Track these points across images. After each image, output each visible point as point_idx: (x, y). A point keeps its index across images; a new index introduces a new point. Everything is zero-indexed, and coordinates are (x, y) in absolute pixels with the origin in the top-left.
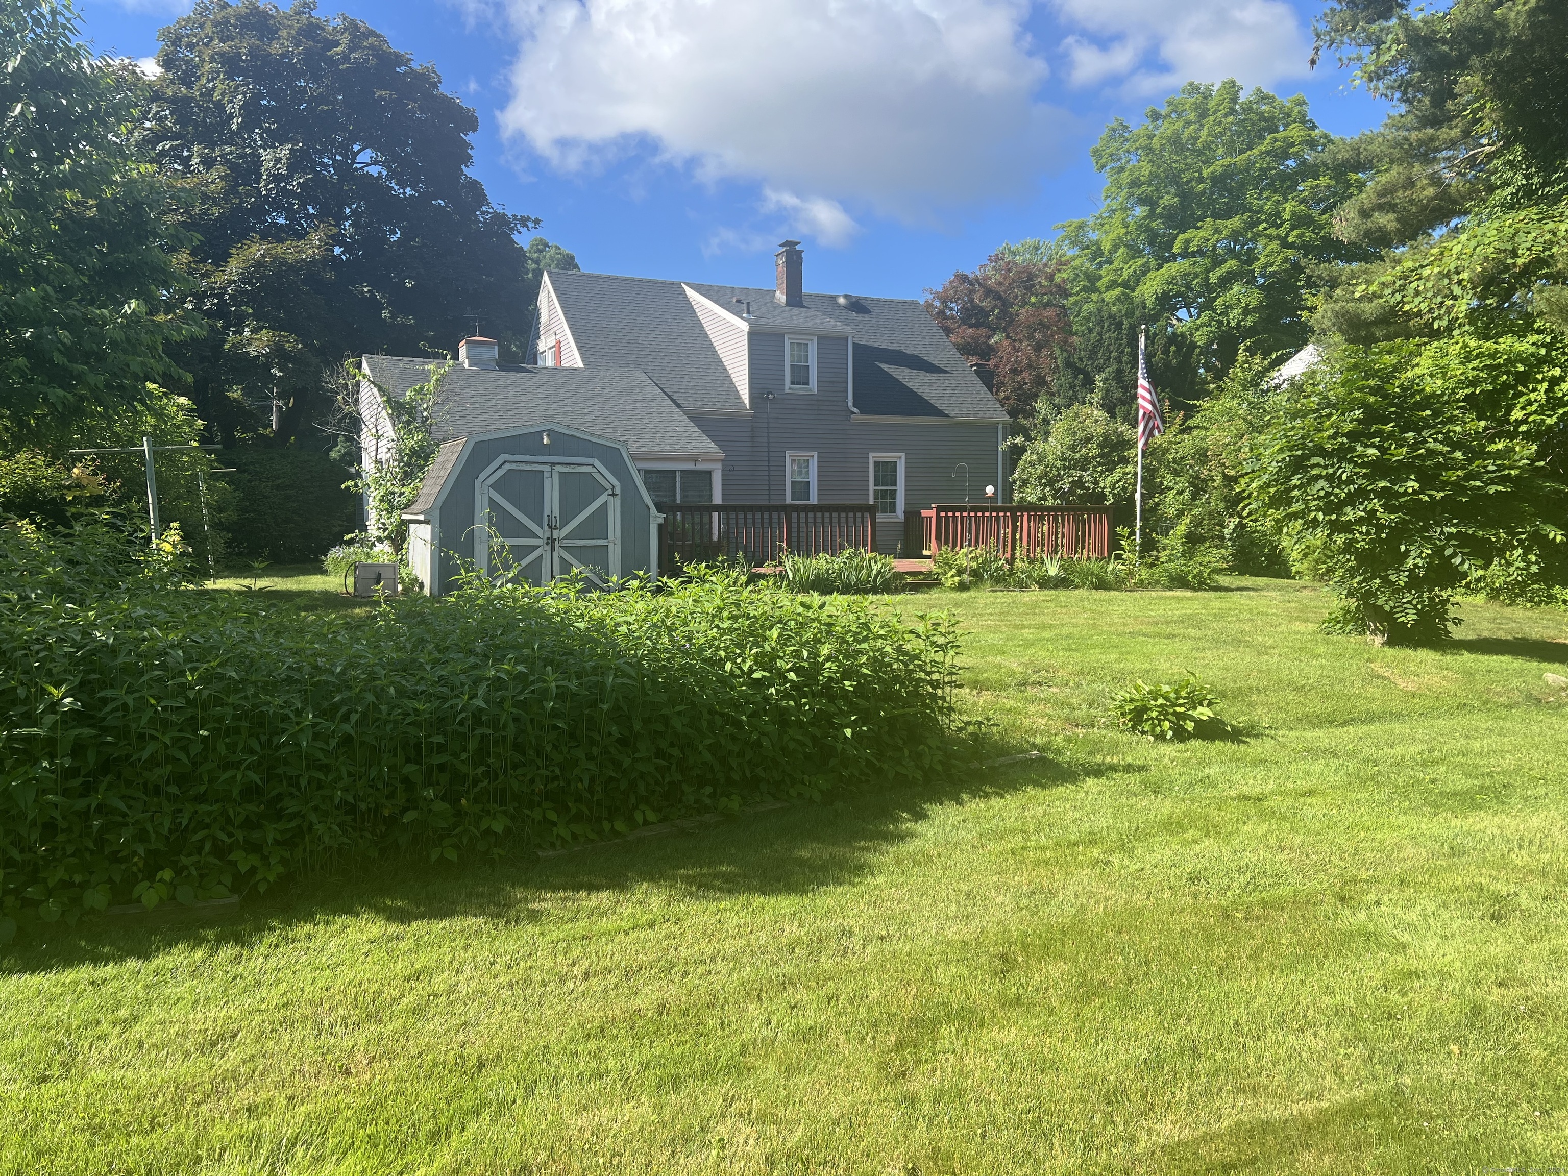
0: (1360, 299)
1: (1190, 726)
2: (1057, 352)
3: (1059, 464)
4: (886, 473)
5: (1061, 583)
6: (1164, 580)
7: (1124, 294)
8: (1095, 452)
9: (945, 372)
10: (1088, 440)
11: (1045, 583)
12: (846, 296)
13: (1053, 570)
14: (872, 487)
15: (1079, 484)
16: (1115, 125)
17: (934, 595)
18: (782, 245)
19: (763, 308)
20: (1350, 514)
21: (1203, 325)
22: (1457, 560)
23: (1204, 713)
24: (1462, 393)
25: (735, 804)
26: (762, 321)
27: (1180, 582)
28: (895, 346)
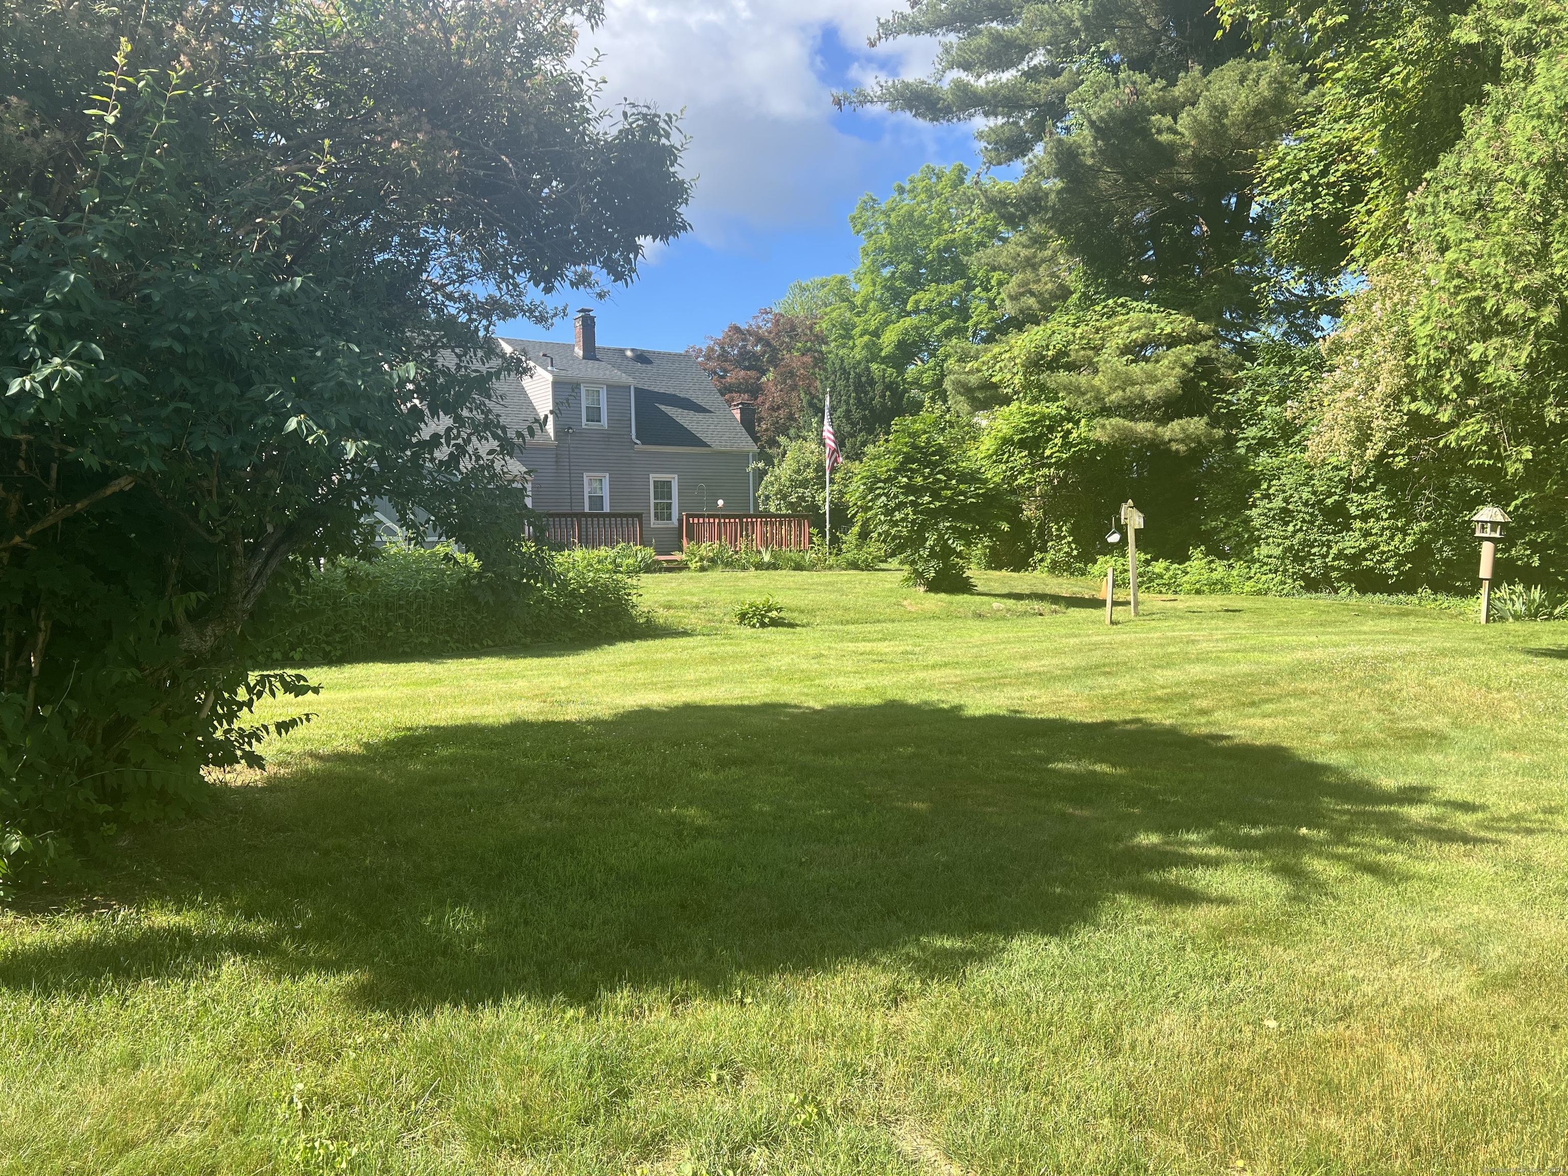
0: (968, 373)
1: (767, 620)
2: (802, 395)
3: (788, 483)
4: (663, 489)
5: (773, 566)
6: (844, 565)
7: (870, 340)
8: (812, 475)
9: (710, 412)
10: (808, 465)
11: (759, 566)
12: (632, 350)
13: (767, 558)
14: (652, 501)
15: (802, 498)
16: (865, 198)
17: (684, 574)
18: (580, 311)
19: (565, 361)
20: (898, 516)
21: (929, 369)
22: (950, 542)
23: (774, 614)
24: (1016, 438)
25: (528, 640)
26: (563, 373)
27: (854, 565)
28: (671, 391)
